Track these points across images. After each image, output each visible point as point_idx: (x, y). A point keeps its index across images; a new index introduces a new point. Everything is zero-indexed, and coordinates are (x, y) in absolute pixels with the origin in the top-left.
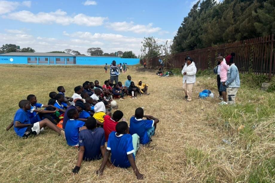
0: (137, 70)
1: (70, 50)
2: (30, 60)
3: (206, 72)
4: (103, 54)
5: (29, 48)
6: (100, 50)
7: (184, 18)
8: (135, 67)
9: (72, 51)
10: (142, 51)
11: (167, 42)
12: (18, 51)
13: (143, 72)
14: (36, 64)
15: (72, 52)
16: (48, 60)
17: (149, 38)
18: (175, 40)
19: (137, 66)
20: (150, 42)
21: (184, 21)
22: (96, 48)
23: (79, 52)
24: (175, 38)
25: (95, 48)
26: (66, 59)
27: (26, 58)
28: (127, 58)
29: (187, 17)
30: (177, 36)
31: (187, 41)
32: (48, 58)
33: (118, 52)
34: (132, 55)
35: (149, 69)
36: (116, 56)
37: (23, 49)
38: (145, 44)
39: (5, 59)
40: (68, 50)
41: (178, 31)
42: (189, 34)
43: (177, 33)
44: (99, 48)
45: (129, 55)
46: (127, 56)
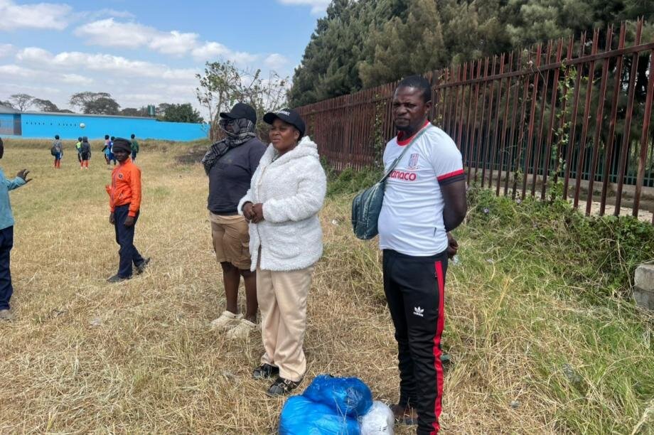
1: (27, 97)
3: (368, 178)
4: (120, 109)
6: (108, 98)
7: (318, 21)
9: (32, 99)
11: (257, 74)
15: (34, 102)
17: (217, 65)
18: (298, 78)
20: (222, 77)
21: (317, 28)
22: (97, 92)
23: (53, 103)
24: (298, 73)
25: (95, 94)
28: (178, 121)
29: (325, 18)
30: (302, 66)
31: (327, 80)
33: (161, 105)
34: (190, 114)
36: (150, 116)
38: (206, 79)
40: (21, 96)
41: (304, 54)
42: (330, 61)
43: (302, 59)
44: (107, 95)
45: (182, 114)
46: (179, 118)
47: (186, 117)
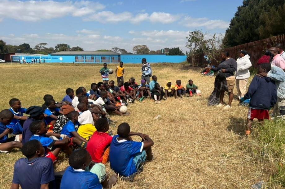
0: (180, 69)
1: (117, 48)
2: (77, 59)
4: (149, 51)
5: (78, 47)
6: (145, 47)
7: (238, 7)
8: (179, 65)
9: (119, 49)
10: (188, 47)
11: (214, 35)
12: (68, 51)
13: (186, 71)
14: (83, 63)
15: (119, 50)
16: (93, 59)
17: (195, 32)
18: (227, 34)
19: (183, 64)
20: (197, 37)
21: (237, 11)
22: (142, 45)
24: (227, 31)
26: (111, 58)
27: (74, 57)
28: (174, 55)
29: (241, 6)
30: (229, 28)
32: (93, 57)
33: (165, 49)
34: (179, 52)
35: (195, 67)
36: (161, 53)
37: (73, 48)
38: (191, 39)
39: (55, 58)
40: (115, 48)
41: (230, 23)
43: (230, 25)
45: (176, 52)
46: (174, 54)
47: (177, 53)
